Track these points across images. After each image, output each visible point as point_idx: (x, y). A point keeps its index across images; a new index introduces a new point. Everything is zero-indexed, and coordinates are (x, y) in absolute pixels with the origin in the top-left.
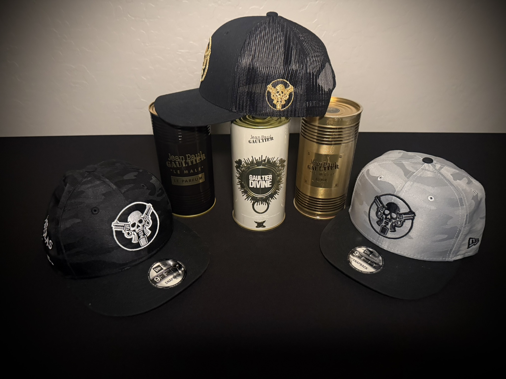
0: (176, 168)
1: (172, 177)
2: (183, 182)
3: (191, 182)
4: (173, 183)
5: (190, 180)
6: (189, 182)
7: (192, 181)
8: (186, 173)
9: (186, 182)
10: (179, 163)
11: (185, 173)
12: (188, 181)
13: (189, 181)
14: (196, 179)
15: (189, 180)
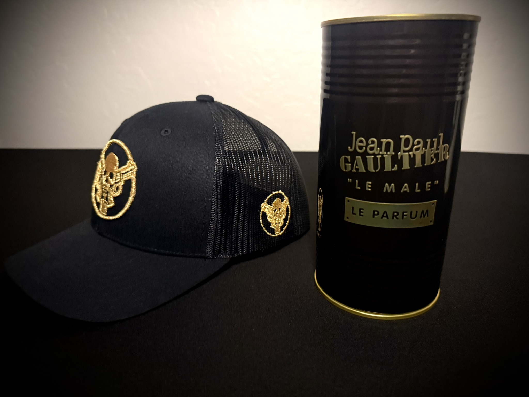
0: (364, 173)
1: (349, 201)
2: (375, 216)
3: (397, 218)
4: (348, 218)
5: (396, 214)
6: (393, 218)
7: (400, 216)
8: (389, 191)
9: (383, 216)
10: (375, 159)
11: (385, 191)
12: (390, 216)
13: (394, 216)
14: (411, 213)
15: (394, 213)
